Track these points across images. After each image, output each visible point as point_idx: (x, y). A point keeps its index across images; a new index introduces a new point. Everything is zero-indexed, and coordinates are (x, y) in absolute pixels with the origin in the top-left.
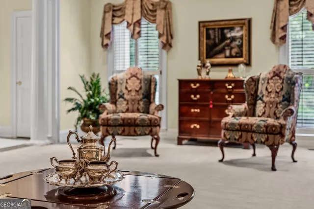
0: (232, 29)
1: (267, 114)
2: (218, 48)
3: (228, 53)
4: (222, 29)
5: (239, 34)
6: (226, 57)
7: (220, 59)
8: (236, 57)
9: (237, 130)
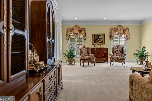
0: (100, 36)
1: (117, 55)
2: (97, 40)
3: (100, 41)
4: (98, 36)
5: (102, 37)
6: (99, 42)
7: (98, 43)
8: (101, 42)
9: (115, 59)
